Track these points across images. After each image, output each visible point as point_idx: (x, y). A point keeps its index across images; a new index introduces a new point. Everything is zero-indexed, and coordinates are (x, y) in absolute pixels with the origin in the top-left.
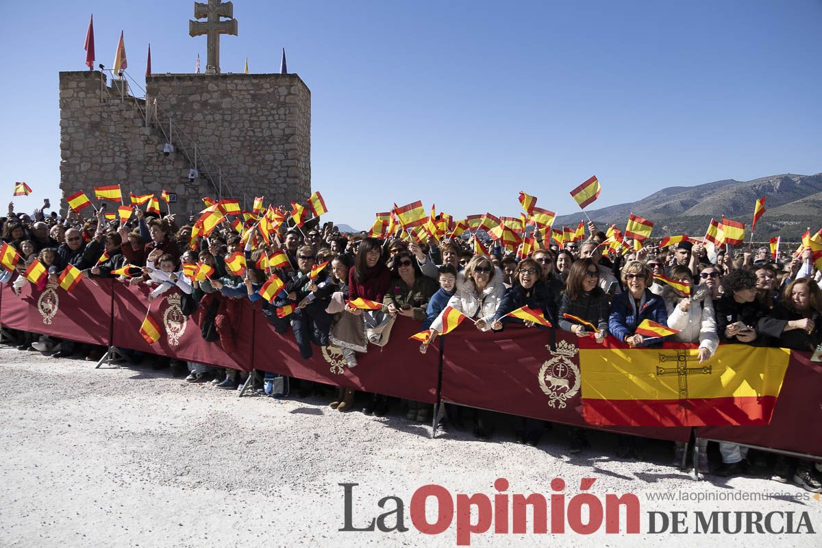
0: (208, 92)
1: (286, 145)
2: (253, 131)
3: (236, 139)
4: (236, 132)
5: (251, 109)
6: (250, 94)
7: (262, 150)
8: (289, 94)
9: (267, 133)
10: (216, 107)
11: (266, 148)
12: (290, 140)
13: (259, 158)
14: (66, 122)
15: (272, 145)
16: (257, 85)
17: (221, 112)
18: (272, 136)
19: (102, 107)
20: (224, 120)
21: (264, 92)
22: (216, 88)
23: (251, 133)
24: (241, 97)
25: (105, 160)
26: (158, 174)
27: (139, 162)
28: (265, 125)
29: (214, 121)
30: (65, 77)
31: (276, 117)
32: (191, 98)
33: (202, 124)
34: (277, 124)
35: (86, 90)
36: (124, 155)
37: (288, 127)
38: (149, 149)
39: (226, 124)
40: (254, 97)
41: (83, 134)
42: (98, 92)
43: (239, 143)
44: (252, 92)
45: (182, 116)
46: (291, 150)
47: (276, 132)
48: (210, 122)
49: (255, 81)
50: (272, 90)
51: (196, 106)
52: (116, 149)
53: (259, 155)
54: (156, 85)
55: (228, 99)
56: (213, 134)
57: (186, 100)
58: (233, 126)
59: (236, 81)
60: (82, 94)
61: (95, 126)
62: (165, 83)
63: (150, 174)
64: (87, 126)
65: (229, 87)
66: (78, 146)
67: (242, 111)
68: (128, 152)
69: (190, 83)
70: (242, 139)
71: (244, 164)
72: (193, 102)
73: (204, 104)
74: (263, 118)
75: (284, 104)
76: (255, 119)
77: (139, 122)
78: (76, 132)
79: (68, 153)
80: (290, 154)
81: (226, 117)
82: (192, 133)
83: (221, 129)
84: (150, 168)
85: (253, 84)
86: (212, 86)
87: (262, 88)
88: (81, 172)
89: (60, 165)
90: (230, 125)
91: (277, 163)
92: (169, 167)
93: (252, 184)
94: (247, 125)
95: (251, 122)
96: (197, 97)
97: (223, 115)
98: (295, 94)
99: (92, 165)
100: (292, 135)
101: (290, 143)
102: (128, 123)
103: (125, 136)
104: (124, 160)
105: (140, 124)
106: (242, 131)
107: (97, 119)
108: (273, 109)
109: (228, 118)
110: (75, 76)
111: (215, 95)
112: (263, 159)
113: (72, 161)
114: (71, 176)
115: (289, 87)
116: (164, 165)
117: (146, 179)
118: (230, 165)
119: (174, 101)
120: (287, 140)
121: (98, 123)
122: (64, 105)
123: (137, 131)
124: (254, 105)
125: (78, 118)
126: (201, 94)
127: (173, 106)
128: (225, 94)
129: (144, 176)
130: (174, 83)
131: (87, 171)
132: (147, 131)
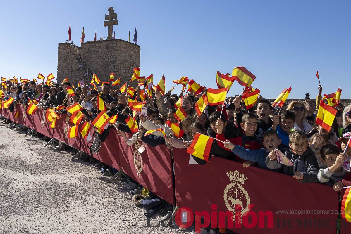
0: (96, 47)
1: (115, 64)
2: (106, 60)
3: (101, 62)
4: (101, 60)
5: (106, 52)
6: (106, 47)
7: (108, 66)
8: (116, 46)
9: (110, 60)
10: (97, 52)
11: (109, 65)
12: (116, 62)
13: (107, 69)
14: (59, 59)
15: (111, 64)
16: (108, 43)
17: (98, 53)
18: (111, 61)
19: (67, 54)
20: (99, 56)
21: (110, 46)
22: (97, 46)
23: (105, 60)
24: (104, 48)
25: (67, 71)
26: (78, 75)
27: (74, 71)
28: (109, 57)
29: (96, 57)
30: (60, 45)
31: (112, 54)
32: (91, 50)
33: (93, 58)
34: (112, 57)
35: (64, 49)
36: (71, 69)
37: (115, 57)
38: (77, 67)
39: (99, 57)
40: (107, 48)
41: (62, 63)
42: (66, 49)
43: (102, 64)
44: (106, 46)
45: (89, 55)
46: (116, 65)
47: (112, 60)
48: (95, 57)
49: (107, 42)
50: (112, 45)
51: (92, 52)
52: (69, 67)
53: (107, 68)
54: (83, 46)
55: (100, 49)
56: (96, 61)
57: (90, 50)
58: (101, 58)
59: (103, 43)
60: (63, 50)
61: (65, 60)
62: (85, 45)
63: (76, 75)
64: (63, 60)
65: (101, 45)
66: (61, 66)
67: (104, 53)
68: (72, 68)
69: (91, 44)
70: (103, 62)
71: (103, 71)
72: (92, 51)
73: (94, 51)
74: (109, 55)
75: (114, 50)
76: (107, 55)
77: (75, 58)
78: (61, 62)
79: (59, 68)
80: (116, 67)
81: (99, 55)
82: (91, 61)
83: (98, 59)
84: (77, 73)
85: (107, 43)
86: (97, 45)
87: (110, 45)
88: (61, 75)
89: (57, 72)
90: (100, 58)
91: (112, 70)
92: (81, 73)
93: (105, 78)
94: (105, 57)
95: (106, 56)
96: (93, 49)
97: (99, 54)
98: (118, 46)
99: (64, 72)
100: (116, 60)
101: (116, 63)
102: (72, 58)
103: (72, 63)
104: (71, 71)
105: (75, 59)
106: (103, 60)
107: (65, 58)
108: (112, 51)
109: (100, 55)
110: (62, 44)
111: (97, 48)
112: (108, 69)
113: (60, 71)
114: (59, 76)
115: (116, 44)
116: (80, 72)
117: (75, 77)
118: (100, 71)
119: (87, 51)
120: (115, 62)
121: (66, 59)
122: (59, 54)
123: (74, 61)
124: (107, 51)
125: (61, 57)
126: (94, 48)
127: (87, 52)
128: (100, 47)
129: (75, 76)
130: (87, 45)
131: (63, 74)
132: (76, 61)
